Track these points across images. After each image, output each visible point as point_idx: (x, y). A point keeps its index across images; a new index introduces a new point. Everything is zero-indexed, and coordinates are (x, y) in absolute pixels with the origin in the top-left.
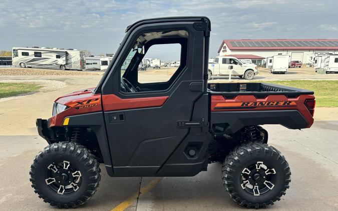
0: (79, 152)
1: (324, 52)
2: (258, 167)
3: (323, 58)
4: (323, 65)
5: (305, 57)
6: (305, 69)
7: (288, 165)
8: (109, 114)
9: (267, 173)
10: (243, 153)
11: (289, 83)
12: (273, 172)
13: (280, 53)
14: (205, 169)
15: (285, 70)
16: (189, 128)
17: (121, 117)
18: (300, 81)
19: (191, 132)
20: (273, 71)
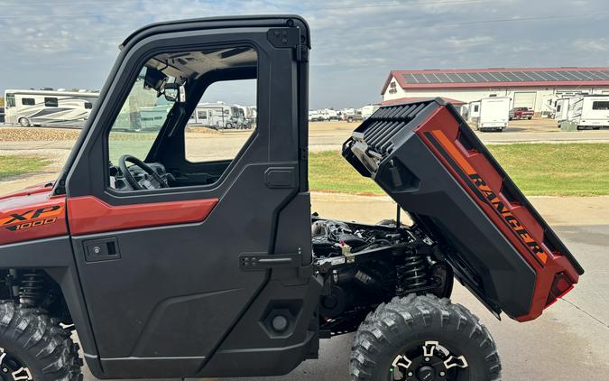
0: (23, 326)
1: (574, 92)
2: (428, 352)
3: (572, 102)
4: (571, 115)
5: (539, 101)
6: (540, 122)
7: (494, 348)
8: (83, 241)
9: (448, 364)
10: (393, 322)
11: (509, 150)
12: (460, 362)
13: (493, 93)
14: (315, 355)
15: (503, 125)
16: (270, 270)
17: (111, 247)
18: (529, 145)
19: (272, 278)
20: (480, 126)
